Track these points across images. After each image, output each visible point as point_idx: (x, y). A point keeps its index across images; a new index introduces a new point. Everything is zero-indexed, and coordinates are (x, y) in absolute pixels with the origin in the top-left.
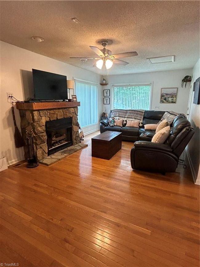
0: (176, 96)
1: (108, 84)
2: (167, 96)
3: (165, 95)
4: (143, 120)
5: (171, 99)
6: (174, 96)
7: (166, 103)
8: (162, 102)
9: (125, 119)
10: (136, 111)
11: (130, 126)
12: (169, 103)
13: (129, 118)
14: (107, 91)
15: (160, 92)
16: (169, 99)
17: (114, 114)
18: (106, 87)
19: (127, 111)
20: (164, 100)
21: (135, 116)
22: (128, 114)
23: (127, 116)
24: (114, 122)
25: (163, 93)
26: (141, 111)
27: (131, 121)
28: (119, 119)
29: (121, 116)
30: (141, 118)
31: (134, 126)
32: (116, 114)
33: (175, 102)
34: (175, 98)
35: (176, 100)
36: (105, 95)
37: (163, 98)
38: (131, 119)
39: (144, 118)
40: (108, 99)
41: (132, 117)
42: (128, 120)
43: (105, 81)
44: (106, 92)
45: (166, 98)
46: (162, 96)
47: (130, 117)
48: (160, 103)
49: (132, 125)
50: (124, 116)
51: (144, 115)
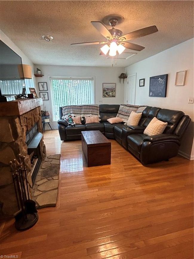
0: (115, 91)
1: (44, 76)
2: (108, 91)
3: (106, 90)
4: (100, 115)
5: (111, 93)
6: (113, 90)
7: (107, 97)
8: (104, 96)
9: (82, 116)
10: (91, 106)
11: (91, 122)
12: (110, 97)
13: (85, 115)
14: (44, 84)
15: (102, 87)
16: (110, 93)
17: (67, 111)
18: (41, 79)
19: (81, 106)
20: (106, 95)
21: (91, 111)
22: (83, 110)
23: (83, 113)
24: (72, 120)
25: (105, 88)
26: (96, 106)
27: (89, 117)
28: (74, 117)
29: (76, 112)
30: (98, 113)
31: (96, 122)
32: (70, 111)
33: (115, 96)
34: (114, 93)
35: (115, 94)
36: (41, 89)
37: (104, 92)
38: (88, 115)
39: (100, 112)
40: (46, 93)
41: (89, 112)
42: (85, 116)
43: (40, 72)
44: (42, 85)
45: (107, 92)
46: (104, 91)
47: (87, 112)
48: (103, 97)
49: (93, 121)
50: (79, 112)
51: (100, 110)
